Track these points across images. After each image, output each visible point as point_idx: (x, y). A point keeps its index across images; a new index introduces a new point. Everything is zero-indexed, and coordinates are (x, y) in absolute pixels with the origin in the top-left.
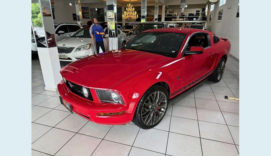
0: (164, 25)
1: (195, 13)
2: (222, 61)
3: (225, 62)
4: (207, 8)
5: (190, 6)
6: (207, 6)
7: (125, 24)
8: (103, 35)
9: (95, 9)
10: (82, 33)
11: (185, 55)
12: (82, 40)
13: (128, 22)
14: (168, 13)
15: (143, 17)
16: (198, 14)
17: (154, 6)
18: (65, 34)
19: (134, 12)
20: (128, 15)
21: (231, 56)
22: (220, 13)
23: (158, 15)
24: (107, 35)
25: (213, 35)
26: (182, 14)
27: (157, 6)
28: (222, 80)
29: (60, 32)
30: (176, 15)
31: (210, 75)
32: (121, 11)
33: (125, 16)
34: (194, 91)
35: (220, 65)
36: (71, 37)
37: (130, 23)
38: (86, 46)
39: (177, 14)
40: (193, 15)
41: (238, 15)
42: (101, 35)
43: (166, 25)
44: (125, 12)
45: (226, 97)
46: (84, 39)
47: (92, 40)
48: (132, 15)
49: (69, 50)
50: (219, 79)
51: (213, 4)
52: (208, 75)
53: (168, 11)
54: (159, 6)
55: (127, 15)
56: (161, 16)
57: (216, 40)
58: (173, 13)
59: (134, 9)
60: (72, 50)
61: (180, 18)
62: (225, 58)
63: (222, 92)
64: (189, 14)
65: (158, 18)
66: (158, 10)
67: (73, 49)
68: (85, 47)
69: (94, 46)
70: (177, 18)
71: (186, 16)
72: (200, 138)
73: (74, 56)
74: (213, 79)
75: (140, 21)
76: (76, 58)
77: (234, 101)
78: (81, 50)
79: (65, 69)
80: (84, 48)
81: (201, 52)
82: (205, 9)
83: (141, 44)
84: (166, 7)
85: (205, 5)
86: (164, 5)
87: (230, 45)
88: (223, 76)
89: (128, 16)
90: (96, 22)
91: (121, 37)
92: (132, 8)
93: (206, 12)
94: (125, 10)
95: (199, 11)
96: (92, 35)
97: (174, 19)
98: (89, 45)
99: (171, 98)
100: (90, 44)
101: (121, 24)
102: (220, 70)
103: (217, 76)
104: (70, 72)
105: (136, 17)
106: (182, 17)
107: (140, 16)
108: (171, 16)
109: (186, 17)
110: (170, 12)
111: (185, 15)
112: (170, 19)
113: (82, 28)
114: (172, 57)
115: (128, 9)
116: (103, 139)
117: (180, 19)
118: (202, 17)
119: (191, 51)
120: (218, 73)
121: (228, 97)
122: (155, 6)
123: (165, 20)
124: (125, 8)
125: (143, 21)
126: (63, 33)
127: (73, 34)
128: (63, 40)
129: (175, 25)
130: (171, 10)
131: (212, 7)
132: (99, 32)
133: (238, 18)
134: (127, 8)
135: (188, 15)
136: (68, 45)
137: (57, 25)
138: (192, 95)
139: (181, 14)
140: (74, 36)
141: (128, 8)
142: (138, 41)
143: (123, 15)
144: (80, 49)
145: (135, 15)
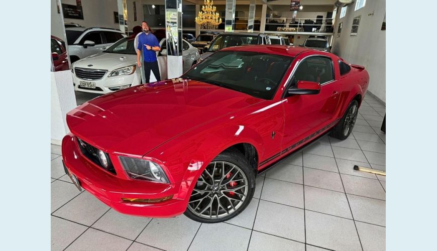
0: (261, 38)
1: (314, 19)
2: (353, 104)
3: (358, 107)
4: (336, 12)
5: (308, 8)
6: (336, 9)
7: (199, 33)
8: (158, 51)
9: (151, 6)
10: (123, 46)
11: (288, 95)
12: (122, 59)
13: (205, 30)
14: (271, 18)
15: (229, 23)
16: (319, 21)
17: (248, 6)
18: (96, 46)
19: (215, 14)
20: (206, 18)
21: (370, 94)
22: (356, 22)
23: (253, 19)
24: (165, 52)
25: (339, 61)
26: (294, 20)
27: (253, 5)
28: (351, 137)
29: (87, 42)
30: (284, 21)
31: (332, 128)
32: (195, 11)
33: (200, 19)
34: (302, 154)
35: (348, 111)
36: (104, 52)
37: (209, 32)
38: (128, 69)
39: (287, 19)
40: (312, 22)
41: (384, 27)
42: (154, 52)
43: (264, 38)
44: (200, 13)
45: (356, 168)
46: (125, 56)
47: (138, 59)
48: (211, 18)
49: (99, 75)
50: (346, 134)
51: (345, 6)
52: (328, 129)
53: (271, 14)
54: (257, 6)
55: (202, 19)
56: (260, 22)
57: (345, 68)
58: (280, 17)
59: (215, 8)
60: (104, 75)
61: (290, 26)
62: (358, 99)
63: (350, 158)
64: (306, 20)
65: (255, 25)
66: (254, 12)
67: (105, 72)
68: (125, 69)
69: (141, 68)
70: (285, 26)
71: (301, 24)
72: (306, 244)
73: (106, 85)
74: (337, 134)
75: (224, 29)
76: (109, 88)
77: (369, 176)
78: (120, 74)
79: (82, 109)
80: (123, 72)
81: (316, 92)
82: (332, 13)
83: (220, 70)
84: (268, 8)
85: (332, 7)
86: (265, 3)
87: (369, 78)
88: (354, 129)
89: (205, 21)
90: (145, 29)
91: (189, 55)
92: (212, 6)
93: (333, 18)
94: (201, 10)
95: (322, 17)
96: (137, 51)
97: (281, 28)
98: (132, 68)
99: (259, 169)
100: (135, 66)
101: (194, 33)
102: (349, 120)
103: (343, 129)
104: (89, 115)
105: (219, 22)
106: (294, 24)
107: (223, 20)
108: (277, 22)
109: (300, 26)
110: (275, 16)
111: (299, 22)
112: (274, 28)
113: (125, 36)
114: (265, 99)
115: (205, 8)
116: (134, 241)
117: (291, 29)
118: (327, 27)
119: (299, 89)
120: (346, 124)
121: (359, 167)
122: (251, 5)
123: (266, 30)
124: (201, 7)
125: (228, 29)
126: (93, 45)
127: (108, 46)
128: (91, 56)
129: (280, 38)
130: (276, 13)
131: (344, 10)
132: (149, 45)
133: (383, 31)
134: (203, 7)
135: (304, 22)
136: (97, 66)
137: (83, 31)
138: (299, 161)
139: (291, 20)
140: (110, 51)
141: (205, 6)
142: (216, 63)
143: (196, 18)
144: (117, 74)
145: (217, 18)
